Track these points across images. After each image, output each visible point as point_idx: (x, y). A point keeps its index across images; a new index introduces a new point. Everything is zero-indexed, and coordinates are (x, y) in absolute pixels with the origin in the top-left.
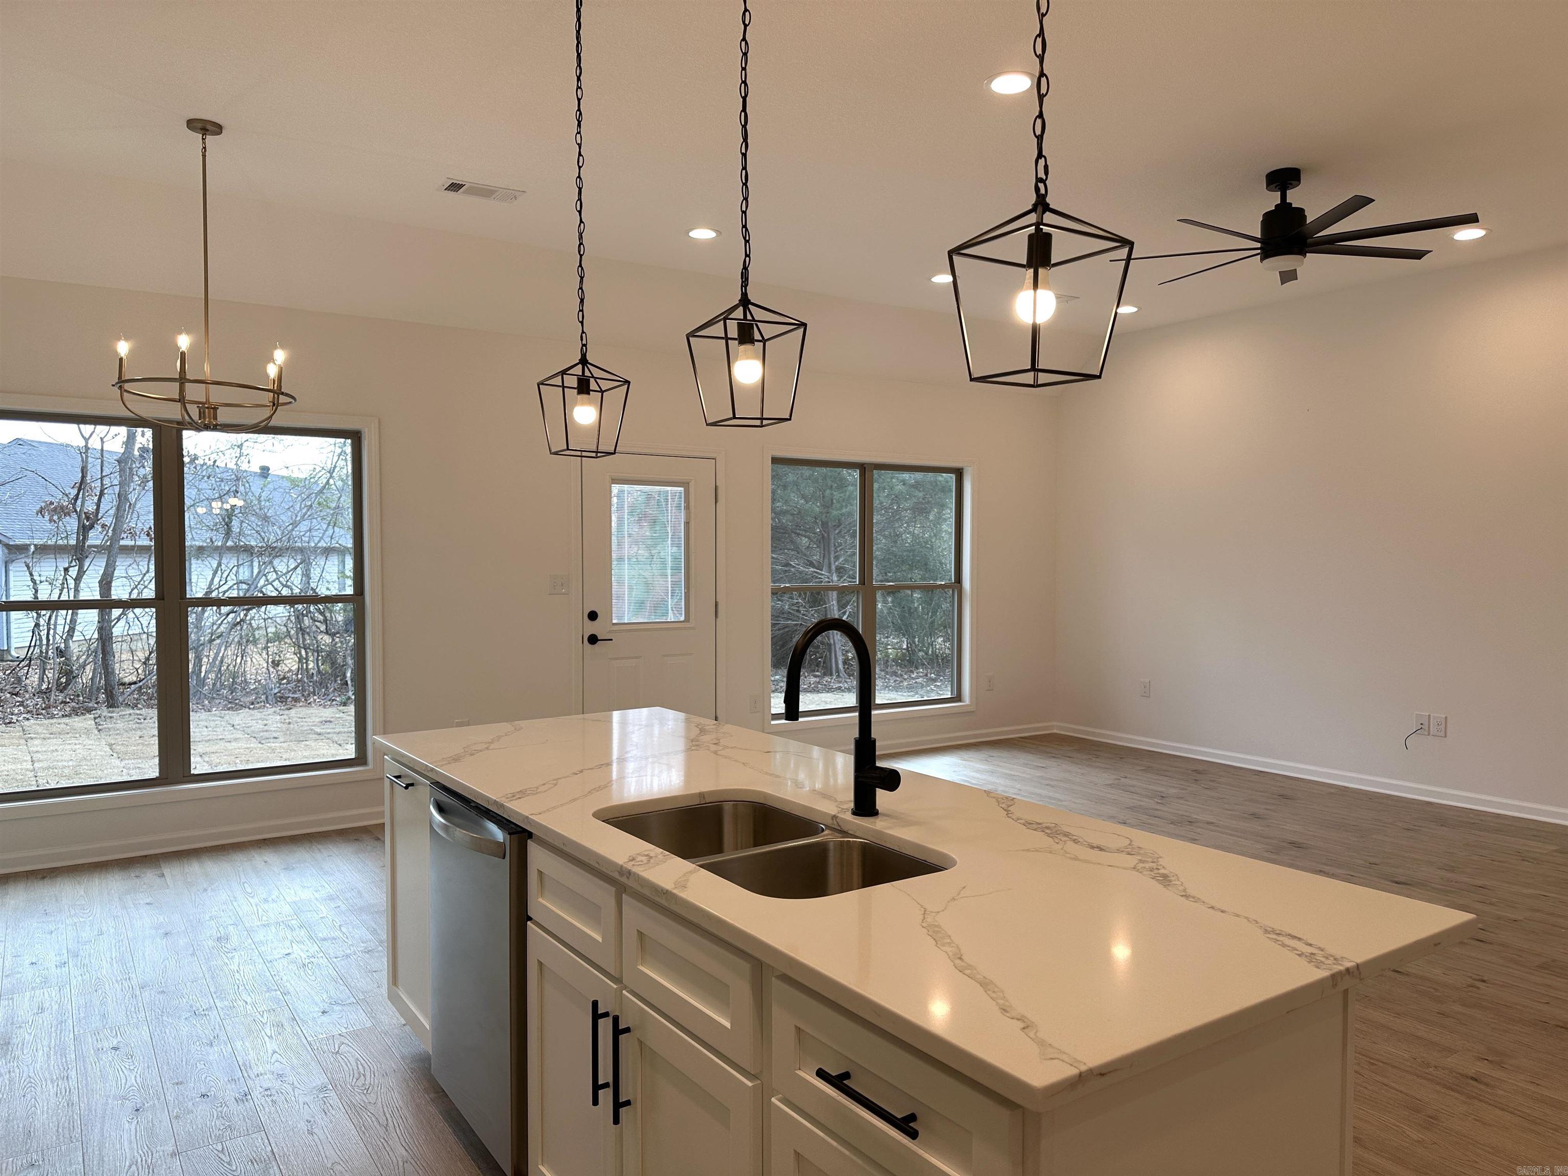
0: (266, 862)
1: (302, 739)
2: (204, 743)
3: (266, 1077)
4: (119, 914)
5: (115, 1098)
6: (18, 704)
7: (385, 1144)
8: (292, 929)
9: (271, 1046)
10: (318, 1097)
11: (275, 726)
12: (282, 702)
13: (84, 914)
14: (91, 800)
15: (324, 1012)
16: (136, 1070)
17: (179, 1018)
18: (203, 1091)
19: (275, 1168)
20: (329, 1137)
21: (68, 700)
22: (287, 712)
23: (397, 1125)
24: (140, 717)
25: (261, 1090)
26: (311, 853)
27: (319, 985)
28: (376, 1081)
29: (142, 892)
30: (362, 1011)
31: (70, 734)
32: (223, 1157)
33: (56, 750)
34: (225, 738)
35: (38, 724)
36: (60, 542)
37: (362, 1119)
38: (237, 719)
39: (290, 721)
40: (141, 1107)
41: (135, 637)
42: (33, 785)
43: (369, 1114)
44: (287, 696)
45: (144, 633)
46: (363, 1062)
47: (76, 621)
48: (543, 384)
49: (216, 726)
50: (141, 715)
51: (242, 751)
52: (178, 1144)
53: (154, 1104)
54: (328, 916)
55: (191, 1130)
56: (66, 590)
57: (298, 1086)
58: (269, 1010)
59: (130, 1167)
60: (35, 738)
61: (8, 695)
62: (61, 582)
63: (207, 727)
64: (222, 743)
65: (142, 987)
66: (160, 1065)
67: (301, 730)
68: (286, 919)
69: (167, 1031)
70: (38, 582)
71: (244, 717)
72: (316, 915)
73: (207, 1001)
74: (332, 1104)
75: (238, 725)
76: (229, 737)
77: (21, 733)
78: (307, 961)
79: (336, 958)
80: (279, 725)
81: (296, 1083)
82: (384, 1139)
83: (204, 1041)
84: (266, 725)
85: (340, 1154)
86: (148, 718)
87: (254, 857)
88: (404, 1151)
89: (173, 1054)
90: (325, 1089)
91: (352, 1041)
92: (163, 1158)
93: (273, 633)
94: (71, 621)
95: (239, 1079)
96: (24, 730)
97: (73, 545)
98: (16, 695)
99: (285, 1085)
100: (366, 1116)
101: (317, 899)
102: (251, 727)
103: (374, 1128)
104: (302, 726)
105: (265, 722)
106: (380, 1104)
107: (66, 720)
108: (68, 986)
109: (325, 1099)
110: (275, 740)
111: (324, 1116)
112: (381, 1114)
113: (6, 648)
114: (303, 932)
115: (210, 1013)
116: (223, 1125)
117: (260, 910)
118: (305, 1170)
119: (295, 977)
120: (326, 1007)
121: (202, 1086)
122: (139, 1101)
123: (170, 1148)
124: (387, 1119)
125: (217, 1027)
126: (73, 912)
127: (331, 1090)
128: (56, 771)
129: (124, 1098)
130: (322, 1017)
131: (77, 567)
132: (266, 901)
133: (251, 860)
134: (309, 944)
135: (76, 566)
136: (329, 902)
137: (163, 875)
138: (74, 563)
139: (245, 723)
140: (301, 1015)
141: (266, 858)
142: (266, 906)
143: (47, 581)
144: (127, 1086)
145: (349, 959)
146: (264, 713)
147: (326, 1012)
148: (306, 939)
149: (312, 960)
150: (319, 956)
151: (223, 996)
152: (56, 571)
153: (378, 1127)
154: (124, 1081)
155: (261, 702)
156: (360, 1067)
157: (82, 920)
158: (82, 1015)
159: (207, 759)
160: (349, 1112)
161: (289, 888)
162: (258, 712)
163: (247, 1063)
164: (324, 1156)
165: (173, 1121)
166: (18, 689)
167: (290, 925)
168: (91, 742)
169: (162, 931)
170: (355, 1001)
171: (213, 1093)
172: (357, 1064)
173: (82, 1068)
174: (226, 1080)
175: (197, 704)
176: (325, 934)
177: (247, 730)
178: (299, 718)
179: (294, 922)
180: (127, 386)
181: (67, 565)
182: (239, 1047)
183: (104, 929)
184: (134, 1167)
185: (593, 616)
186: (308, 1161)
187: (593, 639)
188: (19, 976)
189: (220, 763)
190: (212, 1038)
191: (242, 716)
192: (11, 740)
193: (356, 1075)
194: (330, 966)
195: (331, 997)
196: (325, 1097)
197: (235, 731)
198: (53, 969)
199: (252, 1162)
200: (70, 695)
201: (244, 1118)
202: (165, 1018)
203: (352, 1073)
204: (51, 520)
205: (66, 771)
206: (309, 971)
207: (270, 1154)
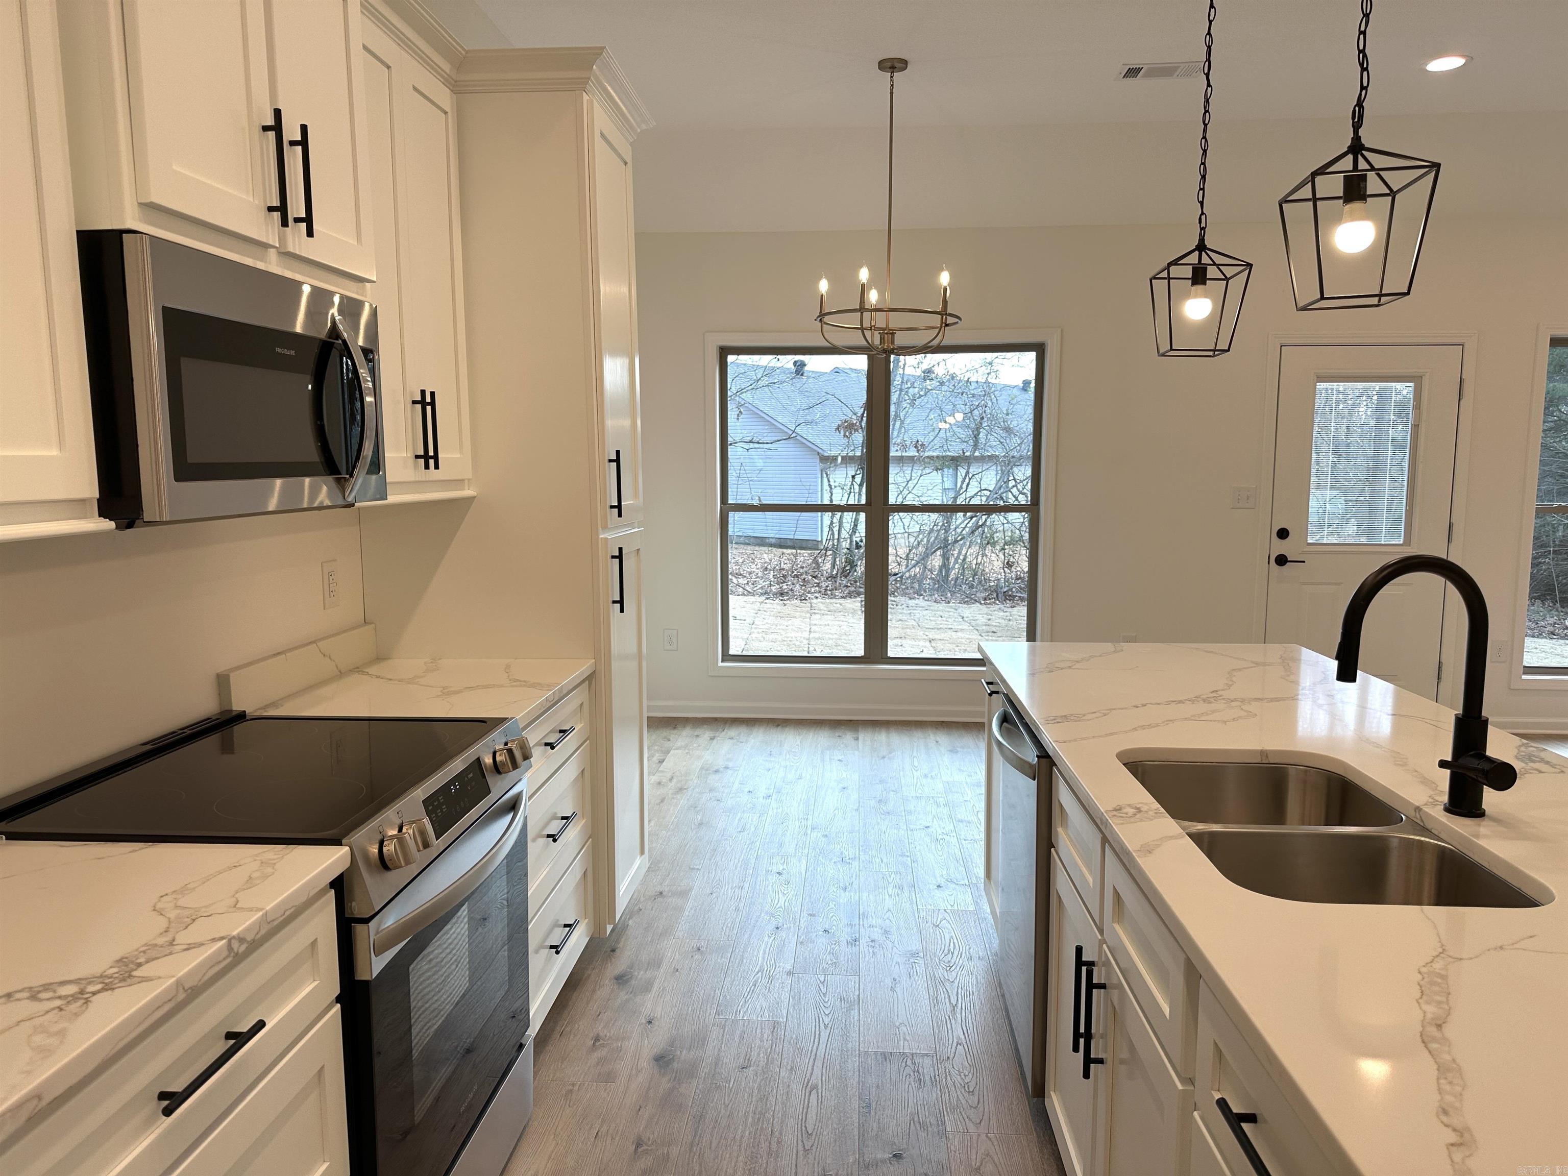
0: (937, 742)
1: (1016, 636)
2: (936, 630)
3: (875, 929)
4: (818, 764)
5: (767, 913)
6: (815, 585)
7: (948, 1022)
8: (938, 806)
9: (889, 903)
10: (909, 960)
11: (997, 621)
12: (1010, 600)
13: (794, 759)
14: (809, 669)
15: (939, 886)
16: (787, 895)
17: (831, 860)
18: (827, 927)
19: (856, 1011)
20: (906, 999)
21: (849, 585)
22: (1010, 610)
23: (964, 1008)
24: (894, 603)
25: (869, 940)
26: (976, 740)
27: (943, 861)
28: (961, 962)
29: (839, 750)
30: (970, 894)
31: (842, 613)
32: (822, 988)
33: (828, 625)
34: (953, 627)
35: (822, 602)
36: (851, 454)
37: (937, 992)
38: (967, 612)
39: (1011, 618)
40: (780, 926)
41: (899, 536)
42: (804, 651)
43: (944, 989)
44: (1015, 594)
45: (906, 532)
46: (955, 941)
47: (858, 520)
48: (1155, 278)
49: (949, 617)
50: (895, 601)
51: (963, 640)
52: (795, 965)
53: (790, 927)
54: (971, 800)
55: (808, 957)
56: (852, 494)
57: (897, 946)
58: (897, 872)
59: (758, 973)
60: (818, 613)
61: (810, 577)
62: (849, 487)
63: (941, 617)
64: (950, 633)
65: (813, 829)
66: (804, 896)
67: (1018, 628)
68: (936, 795)
69: (819, 869)
70: (833, 487)
71: (974, 611)
72: (962, 798)
73: (854, 852)
74: (918, 971)
75: (967, 617)
76: (957, 627)
77: (809, 609)
78: (941, 837)
79: (965, 840)
80: (1000, 621)
81: (896, 943)
82: (949, 1017)
83: (841, 885)
84: (989, 620)
85: (909, 1016)
86: (900, 604)
87: (929, 735)
88: (962, 1033)
89: (816, 889)
90: (917, 955)
91: (953, 919)
92: (781, 973)
93: (1010, 537)
94: (855, 520)
95: (855, 925)
96: (811, 606)
97: (858, 456)
98: (815, 577)
99: (887, 941)
100: (942, 991)
101: (967, 783)
102: (977, 620)
103: (944, 1003)
104: (1020, 624)
105: (990, 617)
106: (956, 983)
107: (842, 601)
108: (766, 815)
109: (913, 964)
110: (993, 634)
111: (908, 979)
112: (955, 993)
113: (820, 540)
114: (945, 811)
115: (853, 863)
116: (831, 960)
117: (919, 783)
118: (877, 1021)
119: (926, 849)
120: (942, 882)
121: (827, 923)
122: (781, 921)
123: (788, 967)
124: (957, 1000)
125: (854, 876)
126: (788, 757)
127: (921, 958)
128: (823, 641)
129: (772, 915)
130: (936, 891)
131: (861, 475)
132: (926, 776)
133: (926, 738)
134: (947, 822)
135: (859, 474)
136: (976, 788)
137: (857, 739)
138: (858, 472)
139: (972, 616)
140: (920, 884)
141: (938, 739)
142: (924, 781)
143: (839, 486)
144: (777, 907)
145: (975, 844)
146: (991, 609)
147: (940, 887)
148: (946, 817)
149: (945, 837)
150: (951, 835)
151: (867, 850)
152: (846, 478)
153: (948, 1004)
154: (776, 902)
155: (992, 598)
156: (952, 944)
157: (792, 764)
158: (767, 840)
159: (934, 645)
160: (929, 983)
161: (948, 769)
162: (987, 607)
163: (866, 913)
164: (896, 1014)
165: (798, 945)
166: (816, 573)
167: (938, 801)
168: (855, 621)
169: (841, 785)
170: (967, 884)
171: (833, 931)
172: (950, 941)
173: (754, 883)
174: (846, 923)
175: (942, 596)
176: (963, 817)
177: (974, 623)
178: (1019, 616)
179: (941, 799)
180: (827, 319)
181: (854, 474)
182: (864, 898)
183: (804, 775)
184: (760, 973)
185: (1283, 534)
186: (882, 1014)
187: (1282, 560)
188: (738, 799)
189: (943, 649)
190: (847, 885)
191: (972, 610)
192: (801, 614)
193: (946, 951)
194: (958, 846)
195: (948, 874)
196: (914, 962)
197: (963, 623)
198: (761, 799)
199: (841, 1000)
200: (851, 580)
201: (848, 960)
202: (820, 858)
203: (943, 948)
204: (845, 436)
205: (830, 642)
206: (939, 846)
207: (856, 998)
